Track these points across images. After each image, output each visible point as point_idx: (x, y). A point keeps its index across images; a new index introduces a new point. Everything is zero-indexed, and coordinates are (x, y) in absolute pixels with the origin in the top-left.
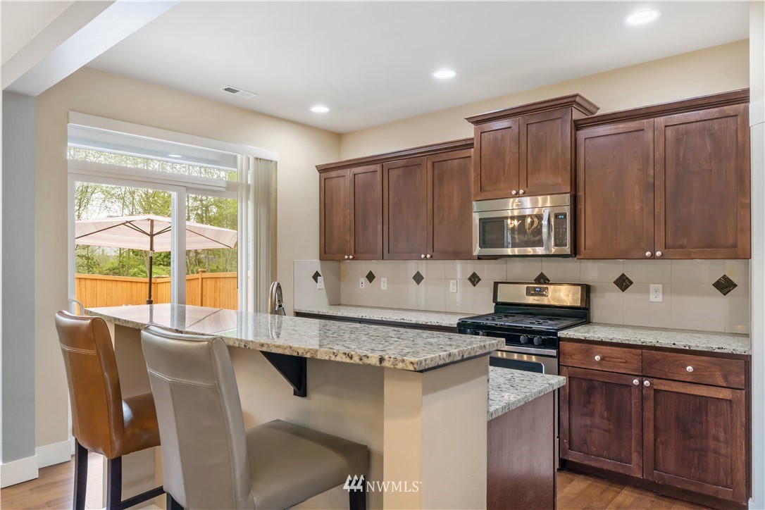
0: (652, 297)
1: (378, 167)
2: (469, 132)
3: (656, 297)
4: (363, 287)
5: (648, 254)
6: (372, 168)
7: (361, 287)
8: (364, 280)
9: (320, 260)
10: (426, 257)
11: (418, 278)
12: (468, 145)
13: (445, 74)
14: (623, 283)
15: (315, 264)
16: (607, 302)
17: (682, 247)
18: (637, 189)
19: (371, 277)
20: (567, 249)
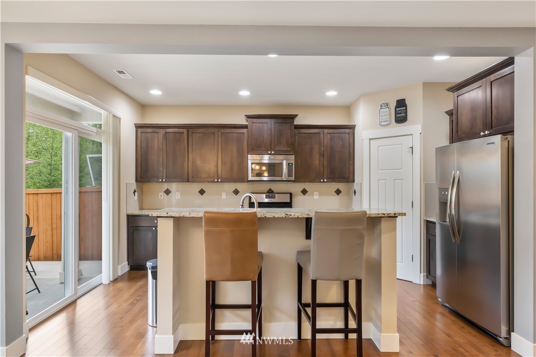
0: (315, 197)
1: (185, 131)
2: (242, 121)
3: (316, 197)
4: (162, 198)
5: (322, 180)
6: (181, 130)
7: (160, 198)
8: (162, 194)
9: (137, 181)
10: (218, 180)
11: (202, 192)
12: (246, 127)
13: (245, 93)
14: (304, 192)
15: (133, 185)
16: (298, 200)
17: (333, 178)
18: (317, 155)
19: (168, 192)
20: (293, 178)
